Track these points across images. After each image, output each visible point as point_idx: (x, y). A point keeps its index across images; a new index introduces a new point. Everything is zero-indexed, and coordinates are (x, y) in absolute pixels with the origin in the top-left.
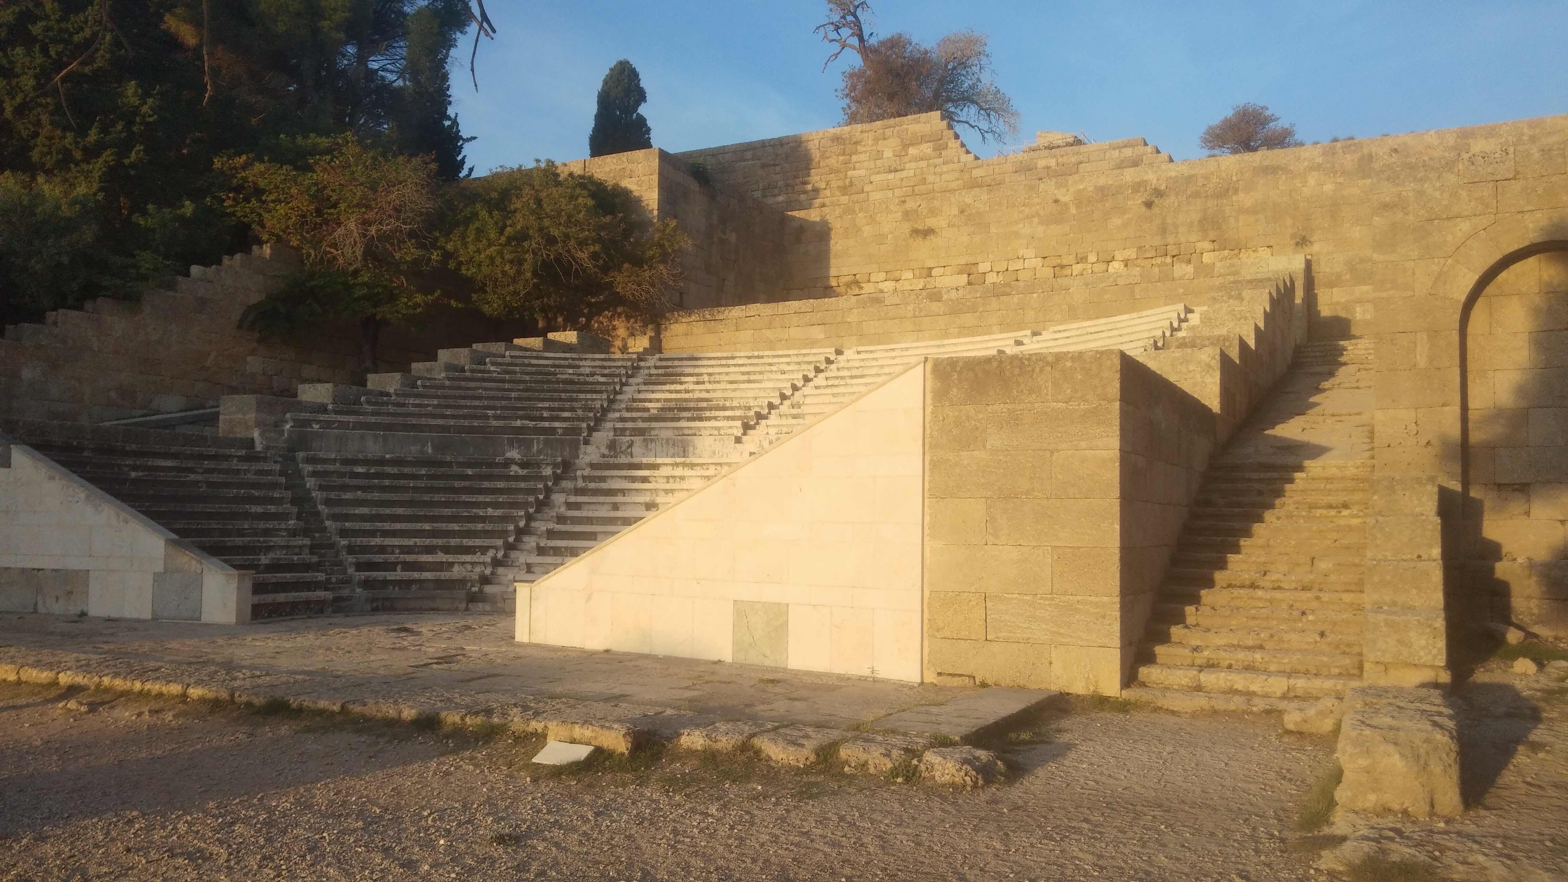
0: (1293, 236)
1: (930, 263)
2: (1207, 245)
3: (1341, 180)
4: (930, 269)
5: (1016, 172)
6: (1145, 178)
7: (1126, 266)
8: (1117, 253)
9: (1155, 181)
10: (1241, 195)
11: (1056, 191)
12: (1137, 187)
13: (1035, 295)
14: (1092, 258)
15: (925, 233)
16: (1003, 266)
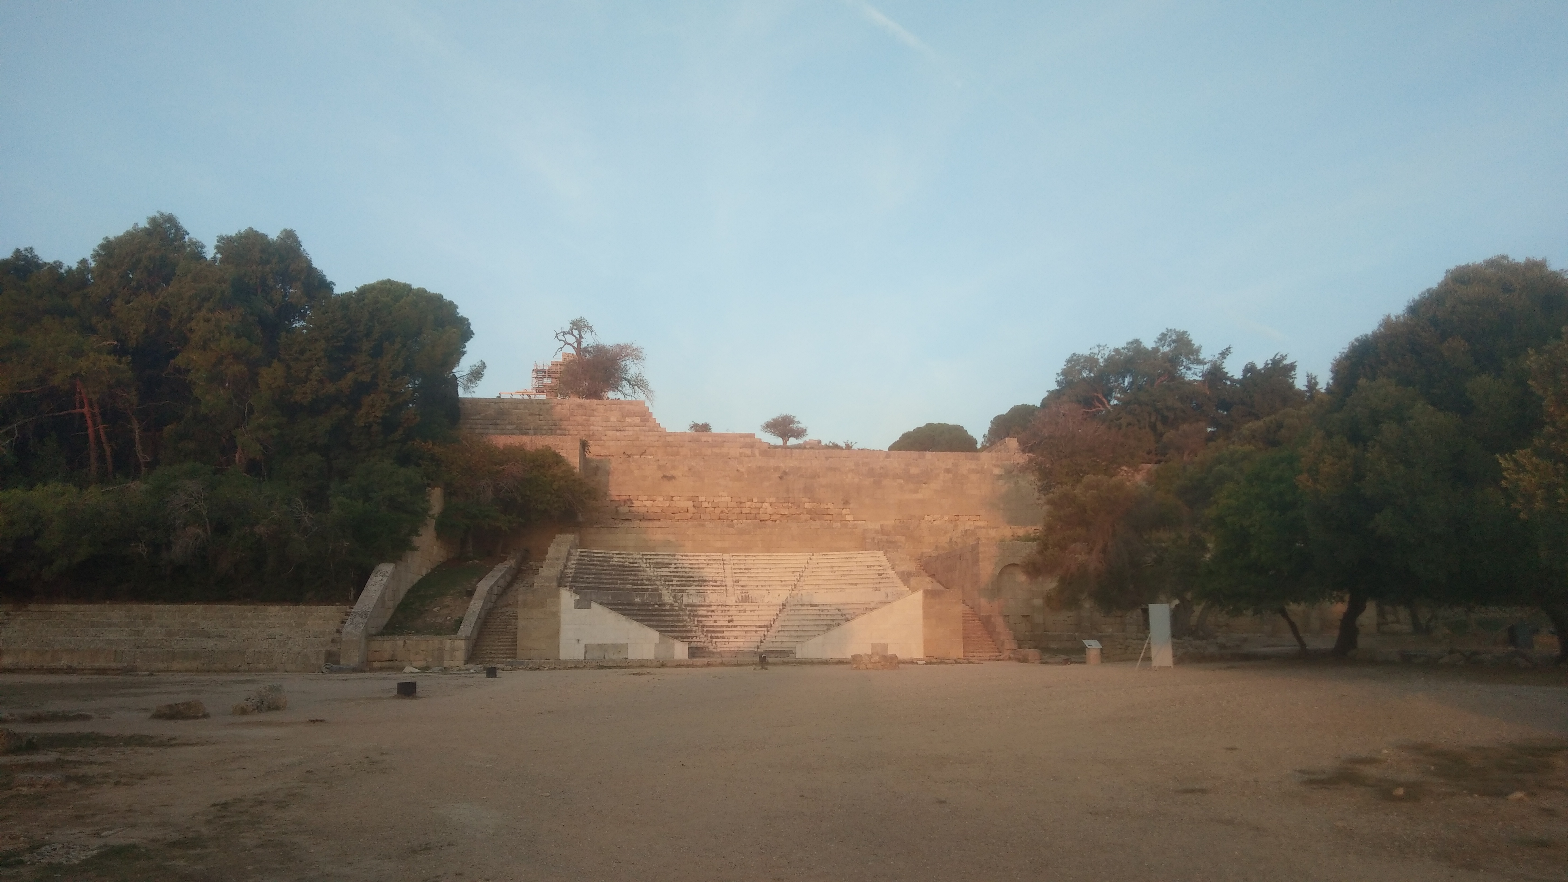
0: (842, 500)
1: (672, 494)
2: (807, 500)
3: (861, 477)
4: (672, 497)
5: (690, 441)
6: (779, 465)
7: (771, 505)
8: (767, 499)
9: (783, 468)
11: (738, 466)
12: (776, 469)
13: (777, 529)
14: (755, 500)
15: (670, 478)
16: (711, 499)
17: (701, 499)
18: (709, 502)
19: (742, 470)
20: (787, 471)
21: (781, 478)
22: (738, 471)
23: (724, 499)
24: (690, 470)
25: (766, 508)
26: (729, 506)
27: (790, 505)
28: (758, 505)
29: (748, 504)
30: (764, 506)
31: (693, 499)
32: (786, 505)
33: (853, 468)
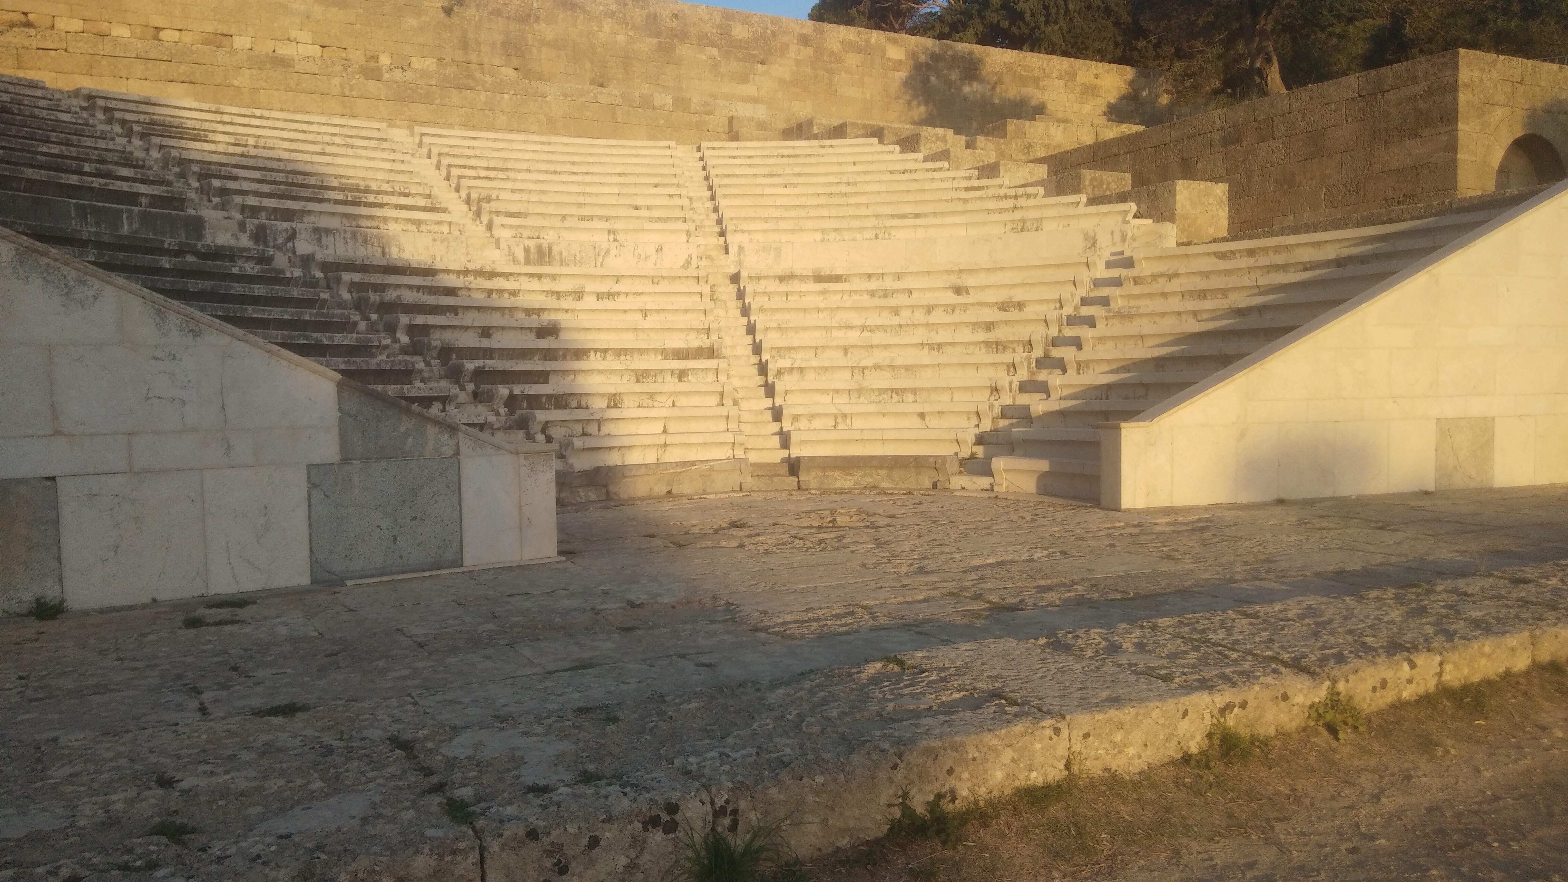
10: (543, 25)
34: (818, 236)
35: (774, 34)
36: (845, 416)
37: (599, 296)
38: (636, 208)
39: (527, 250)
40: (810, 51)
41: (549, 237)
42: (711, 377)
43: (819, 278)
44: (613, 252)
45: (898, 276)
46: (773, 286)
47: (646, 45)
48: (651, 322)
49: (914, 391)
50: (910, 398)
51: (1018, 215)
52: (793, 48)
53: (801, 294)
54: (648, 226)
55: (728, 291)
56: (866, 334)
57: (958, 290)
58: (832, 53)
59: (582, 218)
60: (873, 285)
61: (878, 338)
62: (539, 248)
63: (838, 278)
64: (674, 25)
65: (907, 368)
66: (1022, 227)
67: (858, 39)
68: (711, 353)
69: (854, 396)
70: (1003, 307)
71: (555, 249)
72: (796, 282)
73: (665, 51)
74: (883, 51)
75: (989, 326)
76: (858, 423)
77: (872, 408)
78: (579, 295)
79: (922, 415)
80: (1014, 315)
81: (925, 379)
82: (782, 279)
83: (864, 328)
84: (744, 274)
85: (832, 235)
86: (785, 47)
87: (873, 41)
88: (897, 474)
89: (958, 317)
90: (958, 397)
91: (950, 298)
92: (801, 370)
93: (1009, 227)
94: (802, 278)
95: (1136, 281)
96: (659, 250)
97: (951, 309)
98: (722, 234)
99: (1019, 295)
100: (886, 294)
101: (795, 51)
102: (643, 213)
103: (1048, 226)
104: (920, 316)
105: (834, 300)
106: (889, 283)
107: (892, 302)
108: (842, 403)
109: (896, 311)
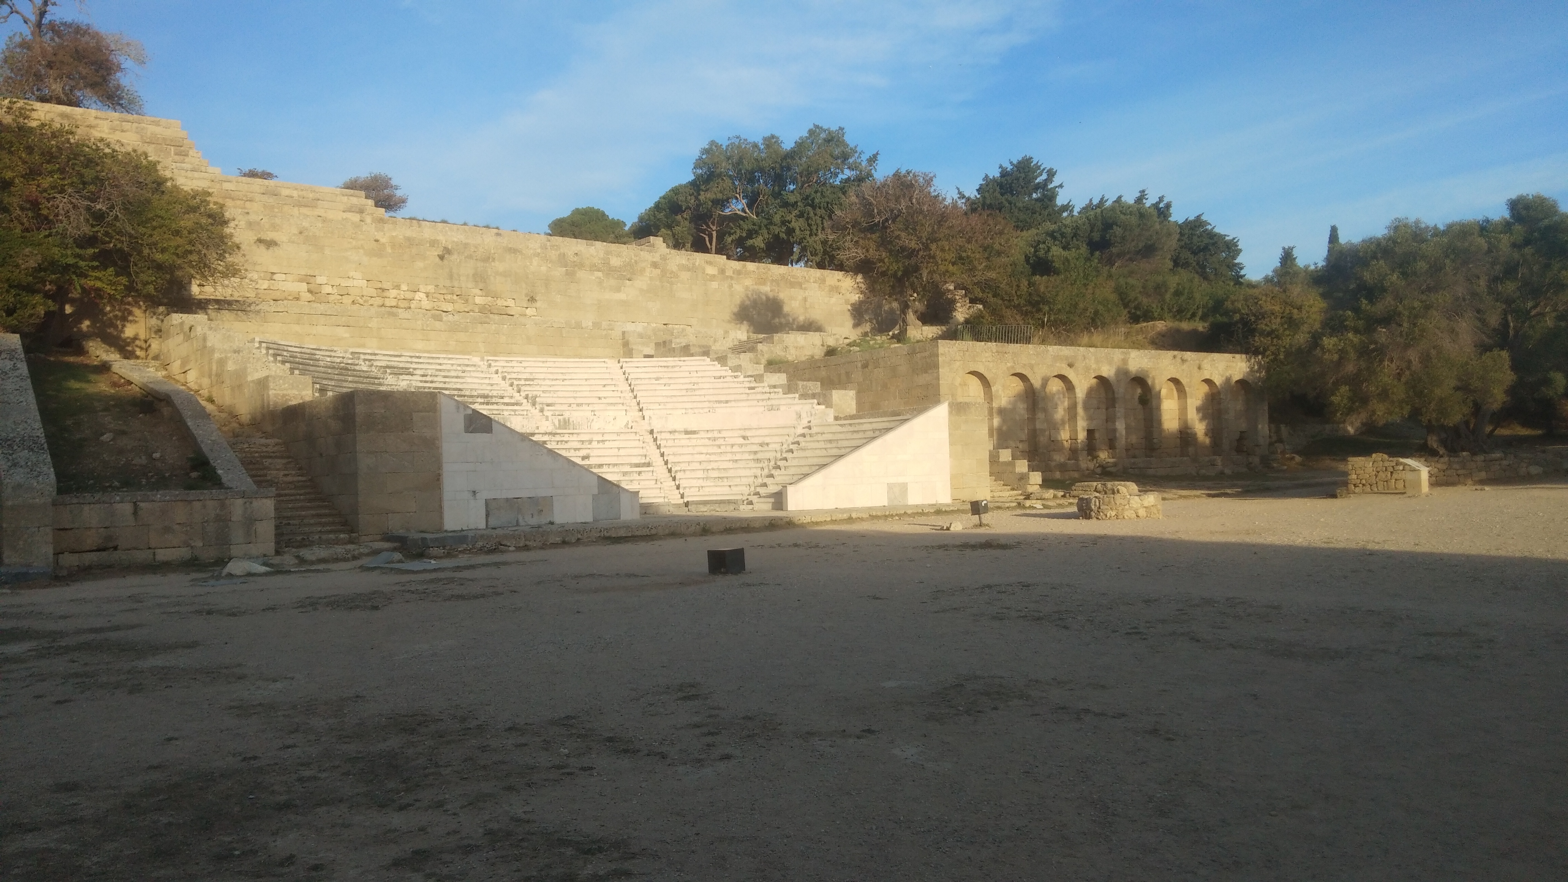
0: (526, 295)
1: (272, 269)
2: (478, 291)
4: (274, 274)
6: (438, 238)
7: (427, 297)
8: (421, 286)
9: (444, 242)
10: (497, 263)
12: (433, 243)
14: (404, 287)
15: (270, 244)
16: (337, 281)
17: (320, 280)
18: (333, 286)
19: (383, 240)
20: (450, 247)
21: (442, 258)
22: (377, 241)
23: (356, 283)
24: (301, 233)
25: (420, 301)
26: (365, 294)
27: (455, 297)
28: (409, 295)
29: (393, 293)
30: (417, 297)
31: (308, 279)
32: (449, 297)
33: (539, 251)
34: (684, 411)
35: (636, 261)
36: (702, 487)
37: (598, 442)
38: (600, 398)
39: (559, 421)
40: (658, 271)
41: (567, 415)
42: (651, 474)
43: (687, 432)
44: (595, 420)
45: (720, 431)
46: (668, 436)
47: (559, 272)
48: (622, 452)
49: (727, 478)
50: (725, 480)
51: (769, 403)
52: (648, 270)
53: (680, 439)
54: (609, 408)
55: (649, 438)
56: (708, 456)
57: (744, 438)
58: (672, 272)
59: (578, 405)
60: (710, 435)
61: (713, 458)
62: (564, 419)
63: (694, 432)
64: (575, 260)
65: (724, 469)
66: (771, 408)
67: (687, 263)
68: (649, 465)
69: (705, 480)
70: (761, 445)
71: (571, 420)
72: (677, 434)
73: (570, 275)
74: (704, 269)
75: (755, 453)
76: (707, 489)
77: (712, 484)
78: (590, 442)
79: (730, 486)
80: (766, 448)
81: (730, 473)
82: (671, 432)
83: (707, 454)
84: (655, 431)
85: (690, 410)
86: (643, 270)
87: (697, 264)
88: (722, 505)
89: (743, 449)
90: (743, 479)
91: (741, 441)
92: (684, 471)
93: (766, 408)
94: (680, 432)
95: (811, 435)
96: (615, 419)
97: (741, 445)
98: (641, 410)
99: (767, 440)
100: (715, 439)
101: (649, 272)
102: (603, 401)
103: (782, 408)
104: (729, 449)
105: (694, 442)
106: (716, 435)
107: (717, 443)
108: (700, 483)
109: (719, 446)
